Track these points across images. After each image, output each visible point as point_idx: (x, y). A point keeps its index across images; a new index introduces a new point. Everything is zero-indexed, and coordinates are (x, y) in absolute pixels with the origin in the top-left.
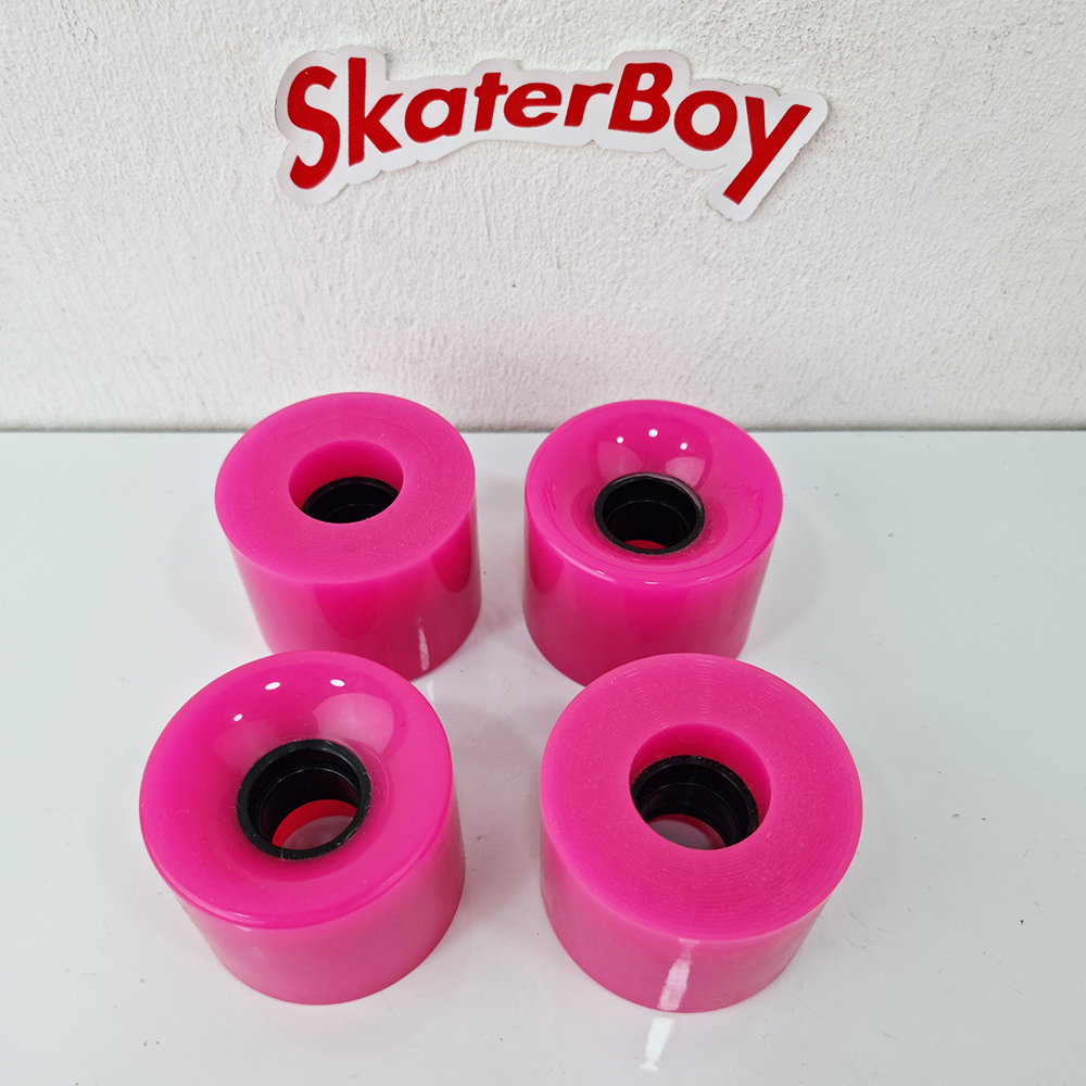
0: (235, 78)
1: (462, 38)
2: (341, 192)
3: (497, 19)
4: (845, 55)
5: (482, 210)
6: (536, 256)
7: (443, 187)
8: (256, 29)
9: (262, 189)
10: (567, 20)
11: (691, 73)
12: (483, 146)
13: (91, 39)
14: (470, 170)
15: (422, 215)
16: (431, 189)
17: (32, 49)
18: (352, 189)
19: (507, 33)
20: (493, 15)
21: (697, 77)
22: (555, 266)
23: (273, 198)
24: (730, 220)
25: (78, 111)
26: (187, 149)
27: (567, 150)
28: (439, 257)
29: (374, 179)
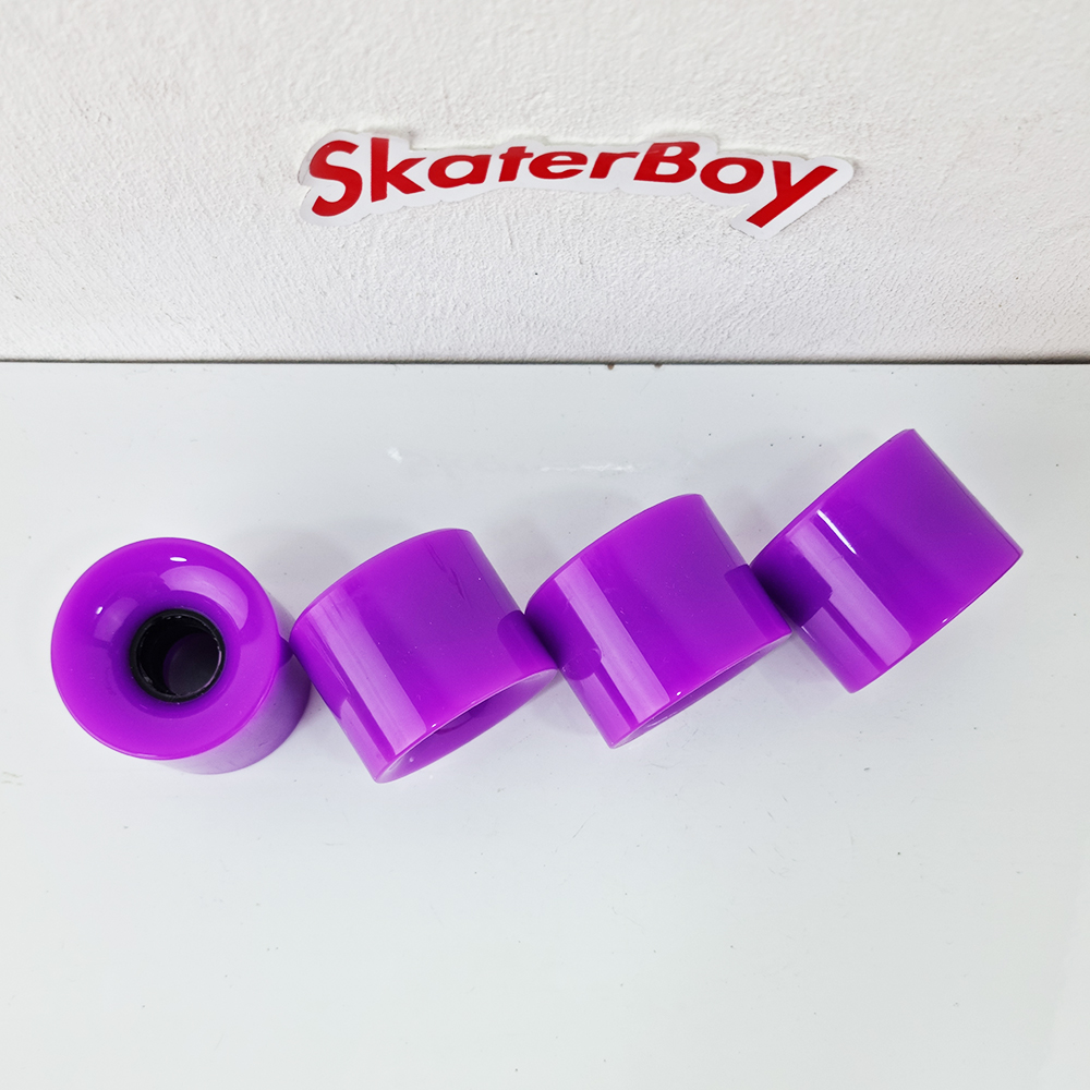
0: (254, 146)
1: (486, 121)
2: (365, 218)
3: (523, 109)
4: (875, 133)
5: (506, 229)
6: (559, 255)
8: (275, 115)
9: (283, 216)
10: (594, 111)
11: (719, 144)
13: (105, 119)
14: (494, 204)
15: (445, 232)
16: (454, 215)
17: (43, 126)
18: (374, 216)
19: (533, 118)
20: (519, 107)
21: (723, 147)
22: (578, 262)
23: (294, 220)
24: (752, 237)
25: (92, 165)
26: (206, 190)
28: (462, 256)
29: (397, 211)
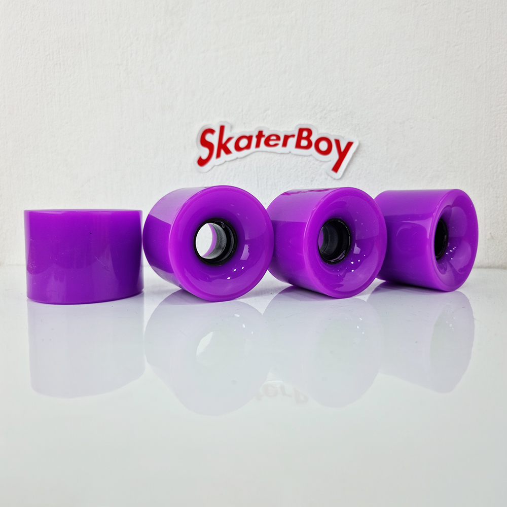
2: (212, 168)
5: (256, 175)
6: (273, 192)
7: (244, 167)
12: (257, 153)
18: (215, 167)
21: (320, 132)
24: (334, 179)
27: (282, 155)
29: (223, 164)
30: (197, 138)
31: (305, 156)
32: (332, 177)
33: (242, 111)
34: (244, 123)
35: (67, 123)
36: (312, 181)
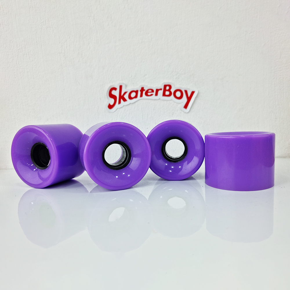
0: (101, 90)
2: (117, 110)
5: (141, 113)
6: (151, 122)
7: (134, 108)
12: (141, 100)
14: (139, 105)
15: (131, 114)
18: (118, 109)
21: (176, 87)
23: (104, 111)
24: (185, 113)
26: (91, 103)
27: (155, 101)
29: (123, 107)
30: (107, 93)
31: (168, 101)
32: (184, 112)
33: (132, 77)
34: (133, 84)
35: (33, 88)
36: (173, 114)
